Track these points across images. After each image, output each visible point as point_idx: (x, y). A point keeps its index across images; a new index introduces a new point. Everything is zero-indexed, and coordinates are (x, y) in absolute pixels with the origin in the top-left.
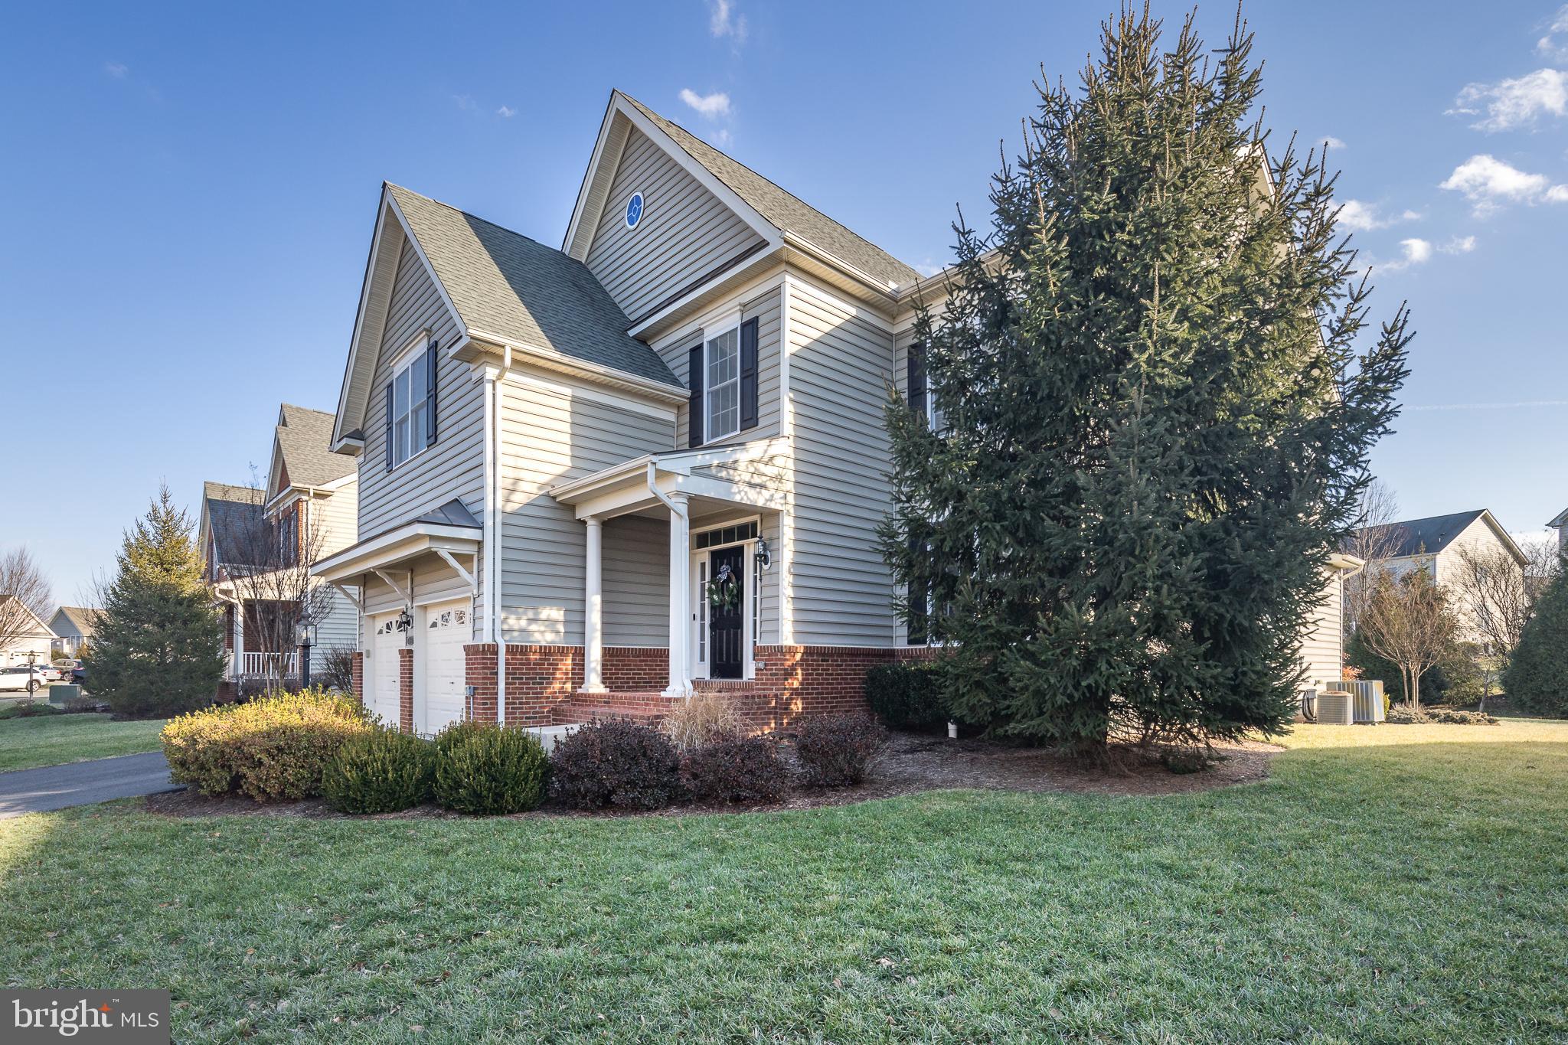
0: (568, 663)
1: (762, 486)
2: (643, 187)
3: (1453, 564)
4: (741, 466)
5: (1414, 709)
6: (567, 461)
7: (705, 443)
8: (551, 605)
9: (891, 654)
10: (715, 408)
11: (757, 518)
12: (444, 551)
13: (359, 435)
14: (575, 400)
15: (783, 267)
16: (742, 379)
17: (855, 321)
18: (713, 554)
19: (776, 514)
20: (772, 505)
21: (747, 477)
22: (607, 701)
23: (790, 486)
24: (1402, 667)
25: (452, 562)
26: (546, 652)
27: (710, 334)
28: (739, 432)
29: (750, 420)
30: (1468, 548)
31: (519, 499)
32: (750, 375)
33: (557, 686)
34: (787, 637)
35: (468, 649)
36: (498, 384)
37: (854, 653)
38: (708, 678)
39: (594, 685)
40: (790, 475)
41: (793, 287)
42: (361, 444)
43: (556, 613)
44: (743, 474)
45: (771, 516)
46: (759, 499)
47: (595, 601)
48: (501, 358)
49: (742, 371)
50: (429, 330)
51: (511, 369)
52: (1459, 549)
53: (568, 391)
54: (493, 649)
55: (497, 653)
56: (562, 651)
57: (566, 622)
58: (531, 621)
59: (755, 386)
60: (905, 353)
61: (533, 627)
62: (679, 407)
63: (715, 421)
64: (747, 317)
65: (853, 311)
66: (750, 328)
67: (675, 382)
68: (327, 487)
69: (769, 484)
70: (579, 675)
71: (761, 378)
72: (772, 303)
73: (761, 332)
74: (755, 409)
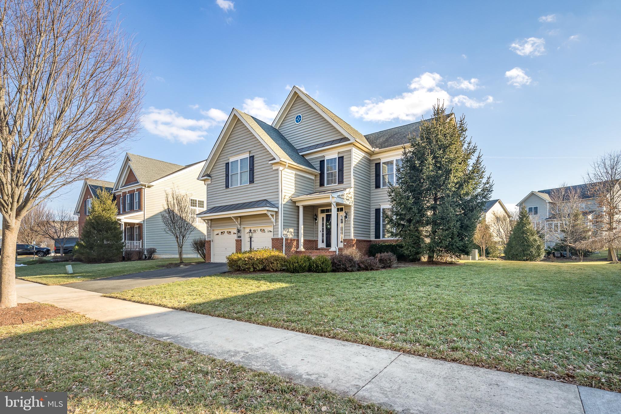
0: (295, 243)
1: (349, 200)
2: (302, 113)
3: (491, 217)
4: (345, 195)
5: (484, 258)
6: (294, 191)
7: (325, 186)
8: (291, 228)
9: (370, 241)
10: (328, 177)
11: (343, 207)
12: (269, 214)
13: (209, 175)
14: (296, 174)
15: (352, 145)
16: (339, 171)
17: (364, 157)
18: (326, 215)
19: (350, 206)
20: (350, 204)
21: (346, 198)
22: (304, 252)
23: (353, 199)
24: (481, 246)
25: (270, 217)
26: (291, 240)
27: (327, 158)
28: (337, 184)
29: (341, 181)
30: (495, 213)
31: (286, 200)
32: (341, 170)
33: (293, 249)
34: (352, 237)
35: (273, 239)
36: (283, 171)
37: (365, 241)
38: (325, 247)
39: (302, 248)
40: (353, 197)
41: (354, 150)
42: (210, 178)
43: (292, 230)
44: (345, 197)
45: (349, 206)
46: (347, 203)
47: (301, 227)
48: (285, 165)
49: (339, 169)
50: (250, 152)
51: (287, 168)
52: (493, 213)
53: (294, 172)
54: (282, 239)
55: (282, 240)
56: (294, 240)
57: (294, 232)
58: (288, 232)
59: (343, 173)
60: (374, 165)
61: (288, 234)
62: (315, 175)
63: (328, 181)
64: (340, 155)
65: (364, 155)
66: (341, 159)
67: (315, 169)
68: (151, 184)
69: (350, 199)
70: (298, 247)
71: (344, 172)
72: (348, 153)
73: (344, 160)
74: (343, 179)
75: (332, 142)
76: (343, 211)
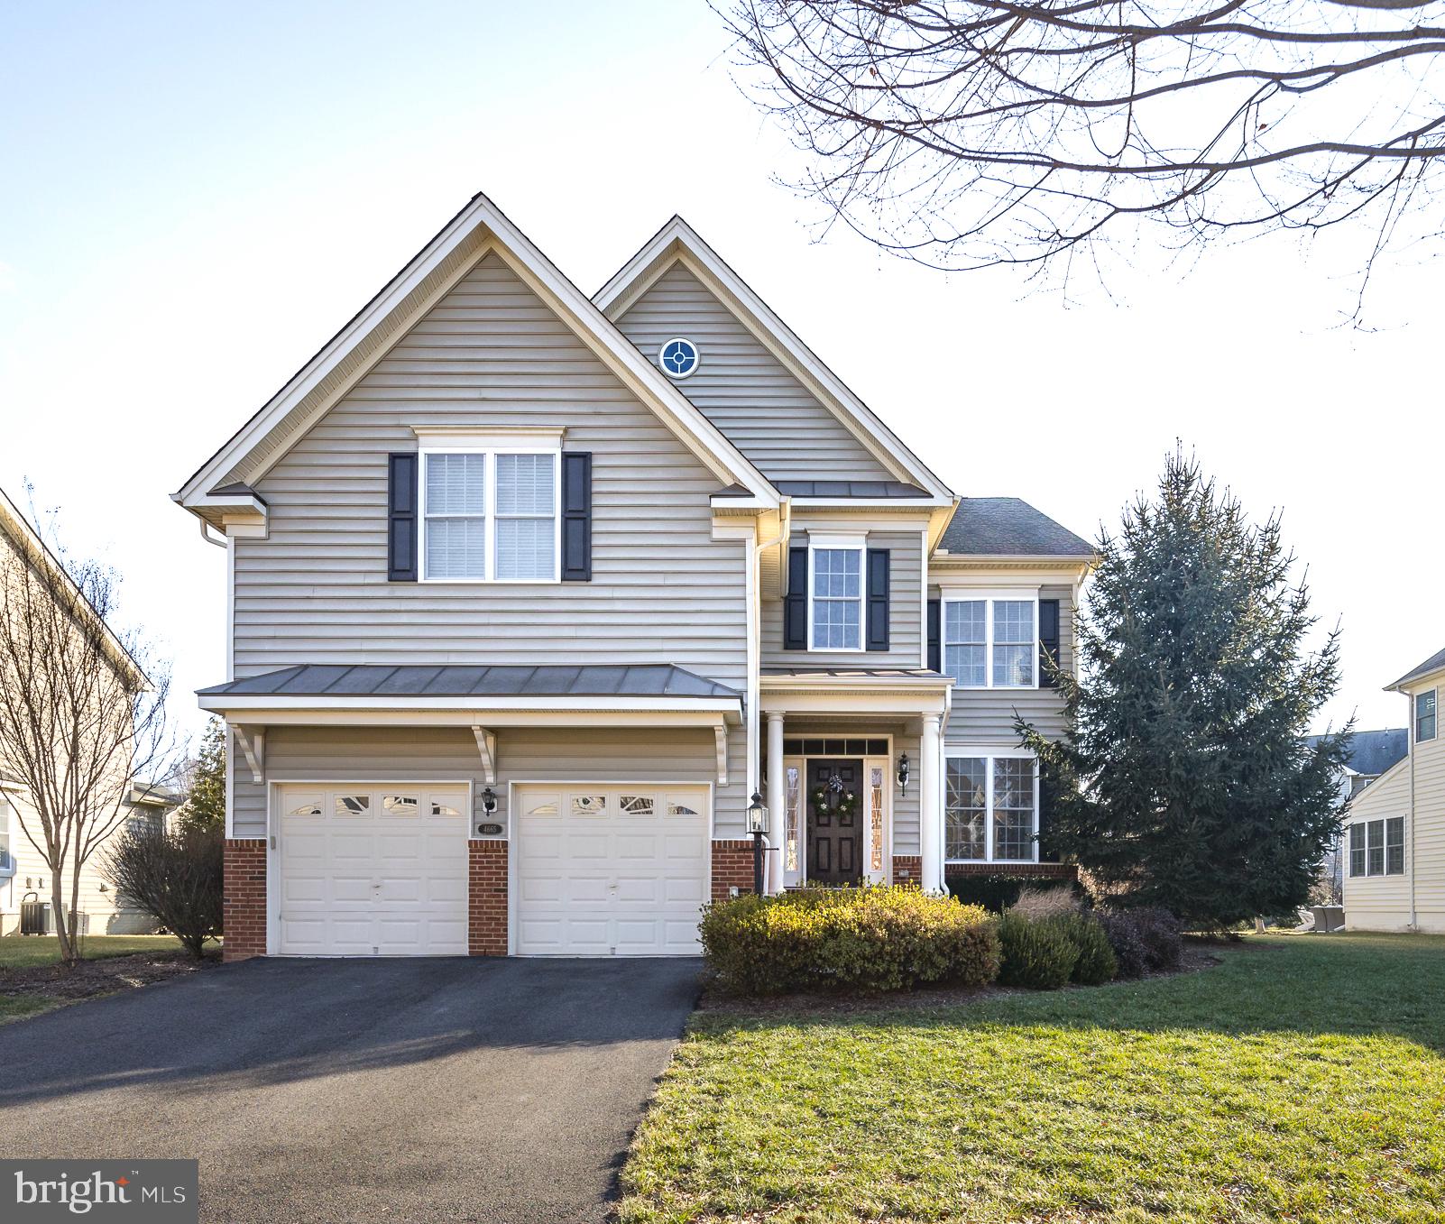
2: (696, 339)
7: (810, 650)
10: (822, 616)
15: (927, 517)
18: (810, 761)
25: (722, 744)
27: (818, 543)
28: (863, 650)
29: (877, 642)
32: (879, 600)
42: (263, 509)
50: (565, 431)
59: (885, 613)
63: (822, 632)
64: (876, 545)
71: (893, 607)
72: (907, 544)
73: (893, 565)
74: (886, 634)
75: (848, 488)
76: (885, 752)
